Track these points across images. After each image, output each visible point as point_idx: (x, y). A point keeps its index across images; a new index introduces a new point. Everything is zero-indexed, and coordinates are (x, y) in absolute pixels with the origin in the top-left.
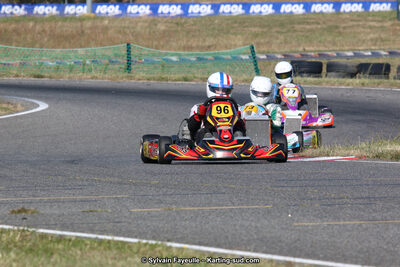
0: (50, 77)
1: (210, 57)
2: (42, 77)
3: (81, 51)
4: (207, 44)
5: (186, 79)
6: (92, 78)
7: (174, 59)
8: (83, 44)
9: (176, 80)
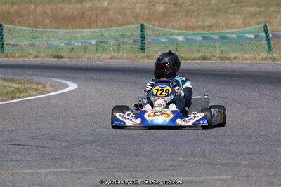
0: (70, 58)
1: (216, 37)
2: (62, 57)
3: (87, 32)
4: (207, 23)
5: (204, 59)
6: (111, 58)
7: (181, 38)
8: (85, 25)
9: (194, 59)
